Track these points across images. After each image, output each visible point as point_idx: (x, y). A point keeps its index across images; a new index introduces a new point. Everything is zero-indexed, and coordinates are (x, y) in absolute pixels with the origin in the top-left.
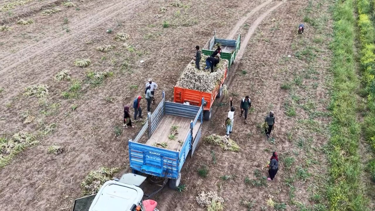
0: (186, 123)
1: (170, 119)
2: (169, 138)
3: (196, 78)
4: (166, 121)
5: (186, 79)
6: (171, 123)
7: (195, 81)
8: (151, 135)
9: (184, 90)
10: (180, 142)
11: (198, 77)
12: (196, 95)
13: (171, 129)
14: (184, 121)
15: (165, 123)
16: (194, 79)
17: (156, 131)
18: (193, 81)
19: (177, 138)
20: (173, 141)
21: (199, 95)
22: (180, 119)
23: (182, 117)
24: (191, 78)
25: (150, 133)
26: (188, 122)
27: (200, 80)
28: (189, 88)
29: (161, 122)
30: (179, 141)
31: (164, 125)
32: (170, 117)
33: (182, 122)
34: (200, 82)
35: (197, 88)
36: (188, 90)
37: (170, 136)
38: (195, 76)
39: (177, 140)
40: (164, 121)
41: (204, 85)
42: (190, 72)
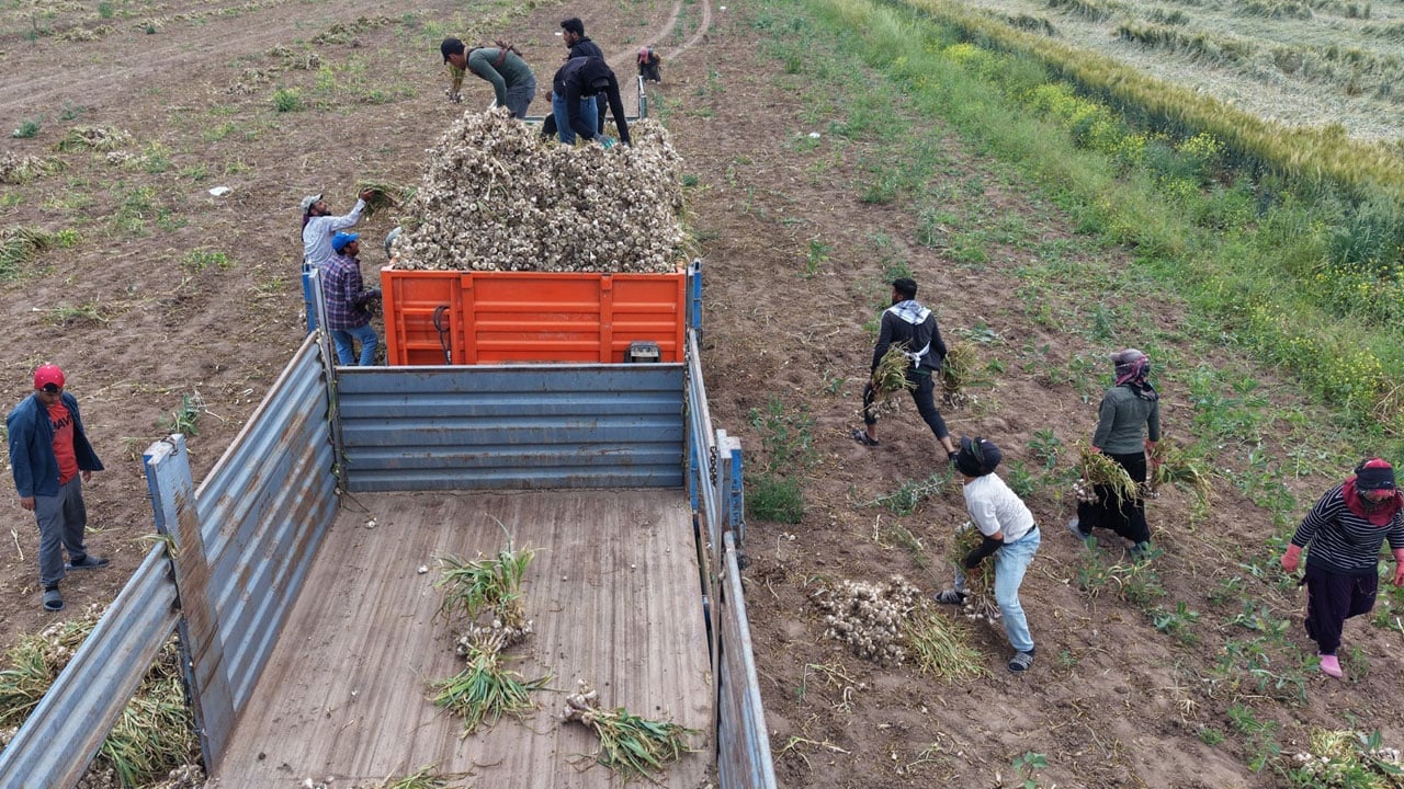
0: (567, 529)
1: (408, 527)
2: (453, 710)
3: (544, 179)
4: (374, 543)
5: (465, 203)
6: (422, 554)
7: (540, 204)
8: (233, 720)
9: (467, 283)
10: (589, 730)
11: (555, 173)
12: (572, 313)
13: (446, 606)
14: (540, 518)
15: (367, 565)
16: (528, 191)
17: (285, 665)
18: (526, 206)
19: (539, 685)
20: (506, 731)
21: (594, 305)
22: (502, 506)
23: (511, 485)
24: (506, 192)
25: (209, 702)
26: (578, 517)
27: (574, 192)
28: (500, 264)
29: (319, 567)
30: (573, 722)
31: (361, 585)
32: (401, 508)
33: (531, 528)
34: (582, 208)
35: (569, 257)
36: (496, 279)
37: (452, 681)
38: (528, 170)
39: (551, 707)
40: (350, 549)
41: (613, 225)
42: (489, 142)
